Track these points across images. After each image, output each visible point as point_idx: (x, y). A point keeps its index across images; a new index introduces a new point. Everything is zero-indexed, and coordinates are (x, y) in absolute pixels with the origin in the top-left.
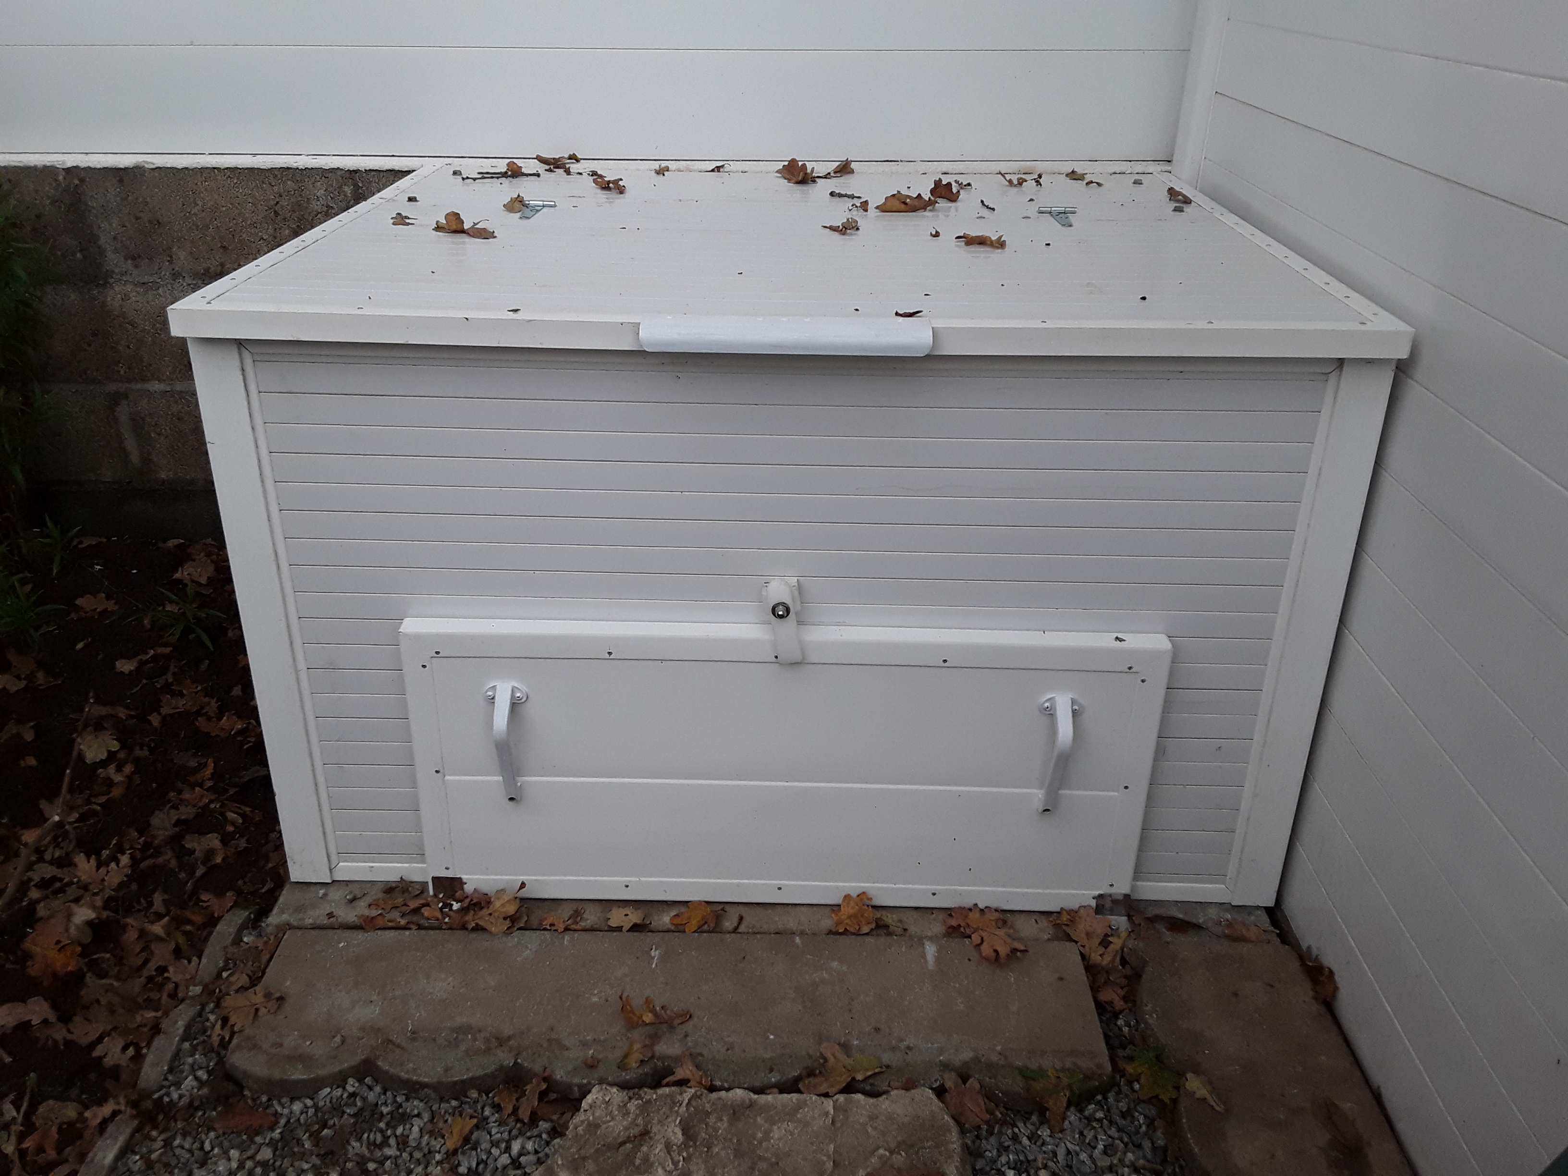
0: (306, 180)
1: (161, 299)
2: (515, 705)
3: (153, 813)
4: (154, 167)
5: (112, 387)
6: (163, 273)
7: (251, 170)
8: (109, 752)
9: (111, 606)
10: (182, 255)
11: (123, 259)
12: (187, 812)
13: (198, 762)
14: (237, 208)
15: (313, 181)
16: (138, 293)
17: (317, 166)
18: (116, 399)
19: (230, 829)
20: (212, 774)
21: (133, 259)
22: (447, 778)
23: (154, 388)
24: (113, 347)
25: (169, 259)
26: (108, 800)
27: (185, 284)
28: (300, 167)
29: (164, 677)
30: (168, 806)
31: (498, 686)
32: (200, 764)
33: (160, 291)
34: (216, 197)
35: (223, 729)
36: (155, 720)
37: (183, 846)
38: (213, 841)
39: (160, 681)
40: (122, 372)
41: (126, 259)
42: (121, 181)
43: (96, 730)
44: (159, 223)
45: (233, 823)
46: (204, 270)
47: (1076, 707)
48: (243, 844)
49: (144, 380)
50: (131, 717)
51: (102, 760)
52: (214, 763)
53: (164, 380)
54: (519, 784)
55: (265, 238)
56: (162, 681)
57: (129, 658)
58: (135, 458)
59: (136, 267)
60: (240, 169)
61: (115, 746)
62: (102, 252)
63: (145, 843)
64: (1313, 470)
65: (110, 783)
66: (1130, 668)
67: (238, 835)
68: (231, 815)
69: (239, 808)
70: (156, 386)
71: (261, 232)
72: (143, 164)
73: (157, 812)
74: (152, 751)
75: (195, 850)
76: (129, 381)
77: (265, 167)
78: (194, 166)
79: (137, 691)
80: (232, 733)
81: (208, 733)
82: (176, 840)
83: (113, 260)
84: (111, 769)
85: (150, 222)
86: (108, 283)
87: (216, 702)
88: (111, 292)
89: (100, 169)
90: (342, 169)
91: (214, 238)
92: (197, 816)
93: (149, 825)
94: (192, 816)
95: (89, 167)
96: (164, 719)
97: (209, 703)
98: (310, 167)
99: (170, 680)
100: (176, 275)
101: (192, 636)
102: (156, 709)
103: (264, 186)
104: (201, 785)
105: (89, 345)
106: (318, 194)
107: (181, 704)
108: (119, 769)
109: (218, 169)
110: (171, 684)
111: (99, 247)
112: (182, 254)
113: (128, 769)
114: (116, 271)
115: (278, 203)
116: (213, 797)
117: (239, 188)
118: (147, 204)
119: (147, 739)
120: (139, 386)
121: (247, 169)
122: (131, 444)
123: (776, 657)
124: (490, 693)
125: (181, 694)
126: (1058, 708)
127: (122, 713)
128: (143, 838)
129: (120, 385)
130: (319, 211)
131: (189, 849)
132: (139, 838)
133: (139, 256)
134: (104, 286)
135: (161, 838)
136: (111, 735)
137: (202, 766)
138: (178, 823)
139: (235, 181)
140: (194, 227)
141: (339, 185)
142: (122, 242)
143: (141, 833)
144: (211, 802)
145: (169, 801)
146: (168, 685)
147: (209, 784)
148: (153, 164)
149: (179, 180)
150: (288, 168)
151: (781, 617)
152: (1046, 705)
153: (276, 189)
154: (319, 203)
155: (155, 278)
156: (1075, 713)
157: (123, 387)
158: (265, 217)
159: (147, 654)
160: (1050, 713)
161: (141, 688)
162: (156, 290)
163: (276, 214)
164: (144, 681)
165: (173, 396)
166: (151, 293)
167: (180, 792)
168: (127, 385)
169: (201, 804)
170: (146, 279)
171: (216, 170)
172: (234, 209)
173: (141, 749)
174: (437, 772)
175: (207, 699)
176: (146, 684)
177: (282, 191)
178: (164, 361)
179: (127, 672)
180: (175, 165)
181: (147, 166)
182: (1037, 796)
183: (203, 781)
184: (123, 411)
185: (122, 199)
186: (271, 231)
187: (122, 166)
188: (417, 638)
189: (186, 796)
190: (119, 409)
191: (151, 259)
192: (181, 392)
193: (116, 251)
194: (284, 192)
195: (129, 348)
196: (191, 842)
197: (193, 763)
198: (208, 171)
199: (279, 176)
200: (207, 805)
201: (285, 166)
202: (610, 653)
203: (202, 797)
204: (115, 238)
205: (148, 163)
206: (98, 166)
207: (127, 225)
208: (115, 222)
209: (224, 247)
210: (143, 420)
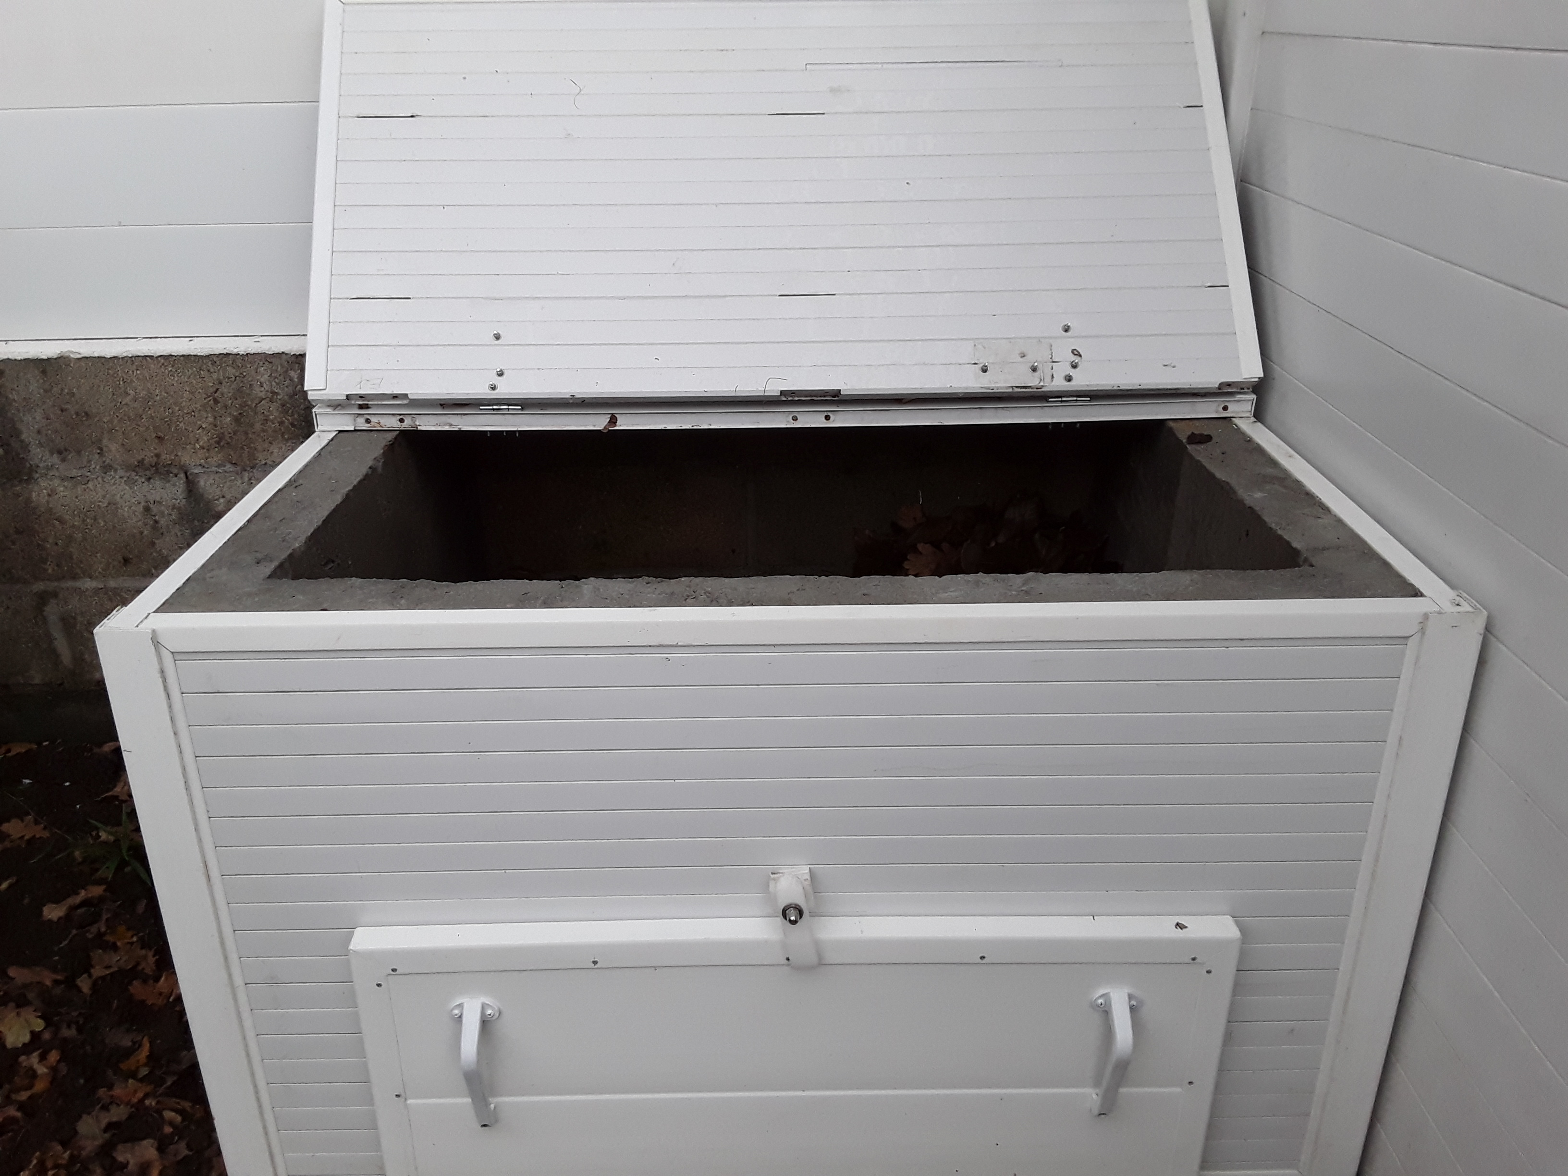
0: (249, 366)
1: (91, 493)
2: (486, 1024)
3: (80, 1117)
4: (79, 356)
5: (39, 586)
6: (93, 466)
7: (187, 357)
8: (33, 1033)
9: (39, 832)
10: (113, 449)
11: (47, 453)
12: (118, 1113)
13: (132, 1041)
14: (172, 397)
15: (255, 366)
16: (66, 488)
17: (259, 351)
18: (43, 598)
19: (168, 1130)
20: (148, 1057)
21: (60, 452)
22: (409, 1102)
23: (86, 586)
24: (39, 545)
25: (99, 451)
26: (30, 1097)
27: (117, 477)
28: (241, 353)
29: (96, 926)
30: (98, 1107)
31: (465, 1005)
32: (134, 1043)
33: (90, 485)
34: (149, 385)
35: (161, 994)
36: (84, 984)
37: (114, 1159)
38: (148, 1150)
39: (92, 930)
40: (50, 571)
41: (52, 454)
42: (44, 372)
43: (18, 1006)
44: (87, 414)
45: (171, 1123)
46: (139, 462)
47: (1134, 1003)
48: (183, 1151)
49: (75, 577)
50: (56, 982)
51: (24, 1045)
52: (150, 1042)
53: (97, 577)
54: (492, 1106)
55: (204, 427)
56: (94, 929)
57: (57, 902)
58: (66, 658)
59: (63, 460)
60: (176, 356)
61: (39, 1025)
62: (25, 447)
63: (72, 1156)
64: (1392, 739)
65: (32, 1074)
66: (1194, 959)
67: (176, 1138)
68: (168, 1115)
69: (178, 1103)
70: (88, 584)
71: (200, 420)
72: (67, 354)
73: (85, 1117)
74: (80, 1030)
75: (128, 1163)
76: (58, 579)
77: (202, 354)
78: (125, 355)
79: (66, 945)
80: (171, 1000)
81: (143, 1002)
82: (106, 1151)
83: (38, 455)
84: (34, 1059)
85: (77, 414)
86: (33, 478)
87: (154, 956)
88: (36, 488)
89: (21, 360)
90: (286, 354)
91: (148, 428)
92: (130, 1117)
93: (76, 1133)
94: (124, 1117)
95: (8, 359)
96: (95, 984)
97: (145, 957)
98: (252, 352)
99: (103, 929)
100: (107, 468)
101: (128, 869)
102: (87, 968)
103: (202, 372)
104: (133, 1075)
105: (14, 543)
106: (262, 380)
107: (117, 960)
108: (43, 1058)
109: (151, 357)
110: (104, 934)
111: (22, 441)
112: (114, 447)
113: (54, 1056)
114: (41, 465)
115: (217, 390)
116: (148, 1089)
117: (174, 376)
118: (73, 394)
119: (75, 1014)
120: (70, 584)
121: (183, 356)
122: (61, 644)
123: (788, 959)
124: (456, 1012)
125: (114, 947)
126: (1113, 1006)
127: (48, 978)
128: (68, 1152)
129: (48, 583)
130: (264, 397)
131: (121, 1163)
132: (64, 1152)
133: (66, 450)
134: (28, 481)
135: (89, 1149)
136: (35, 1011)
137: (137, 1046)
138: (110, 1126)
139: (170, 369)
140: (126, 418)
141: (285, 369)
142: (46, 435)
143: (65, 1144)
144: (146, 1096)
145: (99, 1100)
146: (100, 935)
147: (144, 1071)
148: (80, 354)
149: (108, 369)
150: (228, 354)
151: (794, 923)
152: (1100, 1001)
153: (215, 376)
154: (263, 389)
155: (85, 472)
156: (1132, 1009)
157: (52, 585)
158: (203, 406)
159: (78, 894)
160: (1105, 1012)
161: (70, 941)
162: (85, 484)
163: (216, 401)
164: (74, 932)
165: (106, 593)
166: (79, 490)
167: (110, 1087)
168: (56, 584)
169: (135, 1100)
170: (74, 473)
171: (148, 358)
172: (169, 397)
173: (69, 1026)
174: (397, 1096)
175: (143, 952)
176: (76, 935)
177: (222, 378)
178: (96, 556)
179: (56, 920)
180: (102, 355)
181: (72, 356)
182: (1091, 1096)
183: (138, 1068)
184: (52, 611)
185: (46, 391)
186: (211, 419)
187: (45, 357)
188: (370, 956)
189: (118, 1091)
190: (47, 609)
191: (79, 452)
192: (115, 588)
193: (41, 445)
194: (224, 378)
195: (56, 544)
196: (122, 1155)
197: (126, 1042)
198: (140, 358)
199: (218, 363)
200: (141, 1101)
201: (225, 352)
202: (595, 963)
203: (135, 1092)
204: (39, 432)
205: (72, 352)
206: (19, 358)
207: (52, 416)
208: (39, 416)
209: (159, 438)
210: (74, 618)
